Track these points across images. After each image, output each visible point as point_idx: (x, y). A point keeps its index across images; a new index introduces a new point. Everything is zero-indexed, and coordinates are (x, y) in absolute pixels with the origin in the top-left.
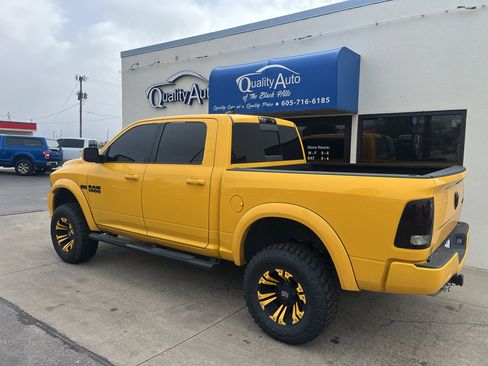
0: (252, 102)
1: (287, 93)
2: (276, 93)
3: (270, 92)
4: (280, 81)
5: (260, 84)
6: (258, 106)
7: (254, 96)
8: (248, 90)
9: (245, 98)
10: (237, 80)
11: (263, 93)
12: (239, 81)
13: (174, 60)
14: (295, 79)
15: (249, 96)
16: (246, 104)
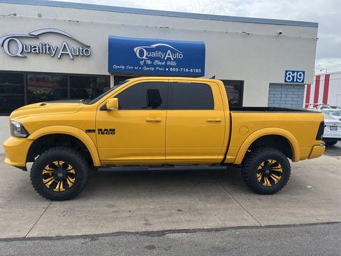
0: (148, 66)
1: (173, 64)
2: (166, 63)
3: (162, 61)
4: (169, 55)
5: (154, 55)
6: (153, 69)
7: (149, 62)
8: (144, 57)
9: (142, 63)
10: (135, 49)
11: (156, 61)
12: (137, 50)
13: (37, 17)
14: (179, 56)
15: (145, 62)
16: (142, 67)
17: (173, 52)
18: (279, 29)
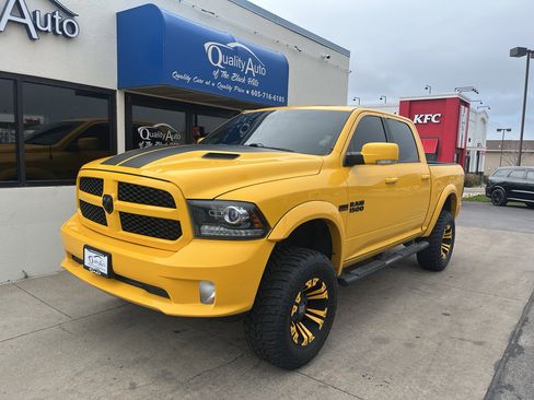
0: (224, 81)
1: (255, 83)
2: (247, 79)
3: (242, 75)
4: (250, 66)
5: (232, 62)
6: (230, 88)
7: (225, 74)
9: (216, 73)
11: (235, 75)
12: (208, 48)
14: (262, 70)
15: (220, 74)
16: (216, 82)
17: (255, 63)
18: (324, 52)
